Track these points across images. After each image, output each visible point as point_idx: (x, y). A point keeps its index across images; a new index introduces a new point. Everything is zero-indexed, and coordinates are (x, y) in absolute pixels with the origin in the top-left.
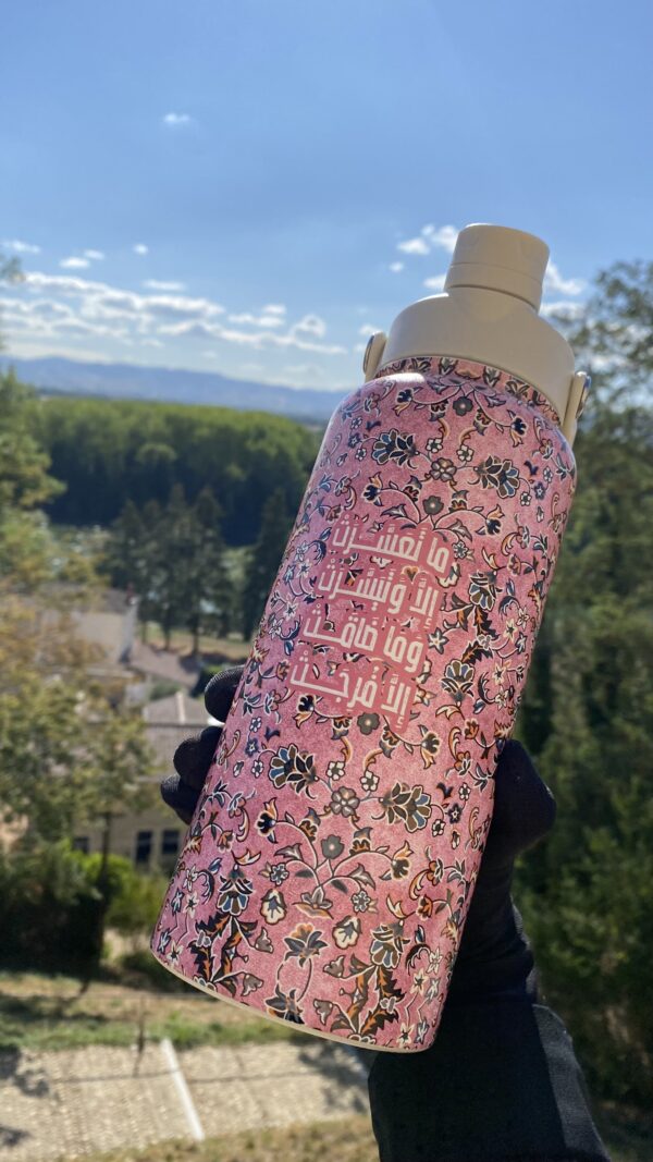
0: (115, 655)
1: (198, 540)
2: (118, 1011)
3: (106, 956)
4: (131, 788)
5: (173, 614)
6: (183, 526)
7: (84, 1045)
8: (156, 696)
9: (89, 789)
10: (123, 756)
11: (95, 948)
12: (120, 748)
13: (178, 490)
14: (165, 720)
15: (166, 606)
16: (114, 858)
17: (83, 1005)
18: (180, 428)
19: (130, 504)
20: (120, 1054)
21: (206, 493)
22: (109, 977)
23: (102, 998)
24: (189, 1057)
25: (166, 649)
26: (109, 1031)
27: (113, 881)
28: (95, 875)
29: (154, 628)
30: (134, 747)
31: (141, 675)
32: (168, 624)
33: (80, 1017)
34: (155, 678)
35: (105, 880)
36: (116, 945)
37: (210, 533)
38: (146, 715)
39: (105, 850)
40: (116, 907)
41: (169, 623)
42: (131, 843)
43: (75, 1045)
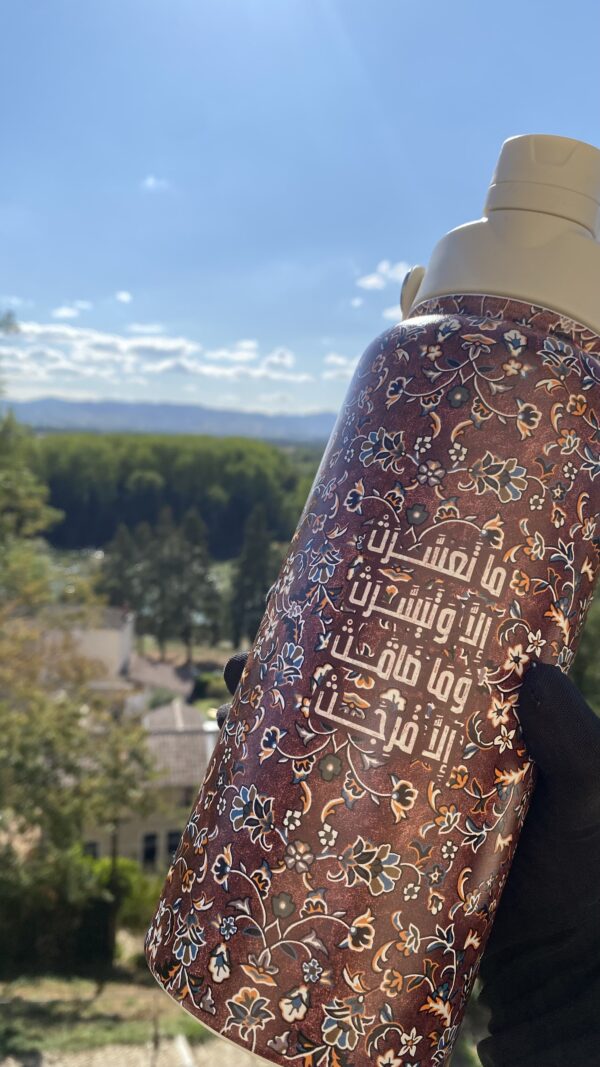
0: (115, 668)
1: (187, 557)
2: (133, 1010)
3: (119, 956)
4: (135, 794)
5: (167, 626)
6: (172, 546)
7: (102, 1045)
8: (155, 705)
9: (97, 798)
10: (127, 764)
11: (109, 949)
12: (124, 757)
13: (166, 513)
14: (163, 727)
15: (159, 621)
16: (123, 861)
17: (100, 1007)
18: (164, 456)
19: (122, 528)
20: (136, 1053)
21: (192, 513)
22: (123, 977)
23: (117, 998)
24: (203, 1052)
25: (163, 661)
26: (125, 1030)
27: (122, 883)
28: (105, 878)
29: (149, 641)
30: (136, 756)
31: (139, 686)
32: (162, 637)
33: (97, 1018)
34: (153, 688)
35: (115, 882)
36: (128, 945)
37: (198, 550)
38: (147, 723)
39: (114, 854)
40: (127, 908)
42: (138, 846)
43: (92, 1046)
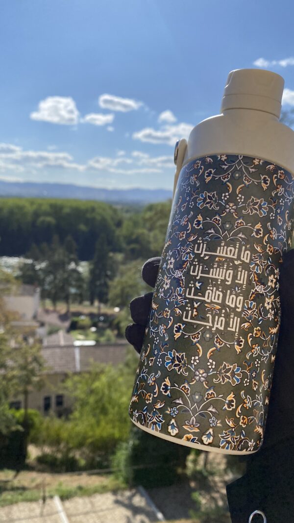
0: (30, 315)
2: (34, 484)
3: (29, 458)
4: (35, 379)
5: (57, 295)
7: (16, 502)
8: (51, 333)
9: (15, 381)
10: (31, 364)
12: (30, 359)
13: (56, 237)
15: (53, 291)
16: (31, 411)
17: (16, 483)
18: (56, 209)
19: (34, 245)
20: (34, 505)
21: (69, 238)
22: (30, 468)
23: (26, 478)
24: (68, 504)
25: (54, 311)
27: (30, 422)
28: (21, 419)
29: (48, 303)
30: (36, 359)
31: (42, 324)
33: (13, 489)
34: (50, 325)
35: (27, 423)
36: (33, 452)
37: (72, 256)
38: (45, 343)
39: (26, 408)
41: (55, 299)
42: (41, 403)
43: (12, 503)
